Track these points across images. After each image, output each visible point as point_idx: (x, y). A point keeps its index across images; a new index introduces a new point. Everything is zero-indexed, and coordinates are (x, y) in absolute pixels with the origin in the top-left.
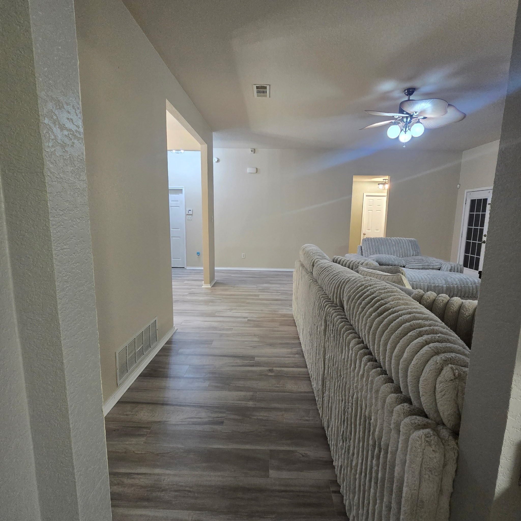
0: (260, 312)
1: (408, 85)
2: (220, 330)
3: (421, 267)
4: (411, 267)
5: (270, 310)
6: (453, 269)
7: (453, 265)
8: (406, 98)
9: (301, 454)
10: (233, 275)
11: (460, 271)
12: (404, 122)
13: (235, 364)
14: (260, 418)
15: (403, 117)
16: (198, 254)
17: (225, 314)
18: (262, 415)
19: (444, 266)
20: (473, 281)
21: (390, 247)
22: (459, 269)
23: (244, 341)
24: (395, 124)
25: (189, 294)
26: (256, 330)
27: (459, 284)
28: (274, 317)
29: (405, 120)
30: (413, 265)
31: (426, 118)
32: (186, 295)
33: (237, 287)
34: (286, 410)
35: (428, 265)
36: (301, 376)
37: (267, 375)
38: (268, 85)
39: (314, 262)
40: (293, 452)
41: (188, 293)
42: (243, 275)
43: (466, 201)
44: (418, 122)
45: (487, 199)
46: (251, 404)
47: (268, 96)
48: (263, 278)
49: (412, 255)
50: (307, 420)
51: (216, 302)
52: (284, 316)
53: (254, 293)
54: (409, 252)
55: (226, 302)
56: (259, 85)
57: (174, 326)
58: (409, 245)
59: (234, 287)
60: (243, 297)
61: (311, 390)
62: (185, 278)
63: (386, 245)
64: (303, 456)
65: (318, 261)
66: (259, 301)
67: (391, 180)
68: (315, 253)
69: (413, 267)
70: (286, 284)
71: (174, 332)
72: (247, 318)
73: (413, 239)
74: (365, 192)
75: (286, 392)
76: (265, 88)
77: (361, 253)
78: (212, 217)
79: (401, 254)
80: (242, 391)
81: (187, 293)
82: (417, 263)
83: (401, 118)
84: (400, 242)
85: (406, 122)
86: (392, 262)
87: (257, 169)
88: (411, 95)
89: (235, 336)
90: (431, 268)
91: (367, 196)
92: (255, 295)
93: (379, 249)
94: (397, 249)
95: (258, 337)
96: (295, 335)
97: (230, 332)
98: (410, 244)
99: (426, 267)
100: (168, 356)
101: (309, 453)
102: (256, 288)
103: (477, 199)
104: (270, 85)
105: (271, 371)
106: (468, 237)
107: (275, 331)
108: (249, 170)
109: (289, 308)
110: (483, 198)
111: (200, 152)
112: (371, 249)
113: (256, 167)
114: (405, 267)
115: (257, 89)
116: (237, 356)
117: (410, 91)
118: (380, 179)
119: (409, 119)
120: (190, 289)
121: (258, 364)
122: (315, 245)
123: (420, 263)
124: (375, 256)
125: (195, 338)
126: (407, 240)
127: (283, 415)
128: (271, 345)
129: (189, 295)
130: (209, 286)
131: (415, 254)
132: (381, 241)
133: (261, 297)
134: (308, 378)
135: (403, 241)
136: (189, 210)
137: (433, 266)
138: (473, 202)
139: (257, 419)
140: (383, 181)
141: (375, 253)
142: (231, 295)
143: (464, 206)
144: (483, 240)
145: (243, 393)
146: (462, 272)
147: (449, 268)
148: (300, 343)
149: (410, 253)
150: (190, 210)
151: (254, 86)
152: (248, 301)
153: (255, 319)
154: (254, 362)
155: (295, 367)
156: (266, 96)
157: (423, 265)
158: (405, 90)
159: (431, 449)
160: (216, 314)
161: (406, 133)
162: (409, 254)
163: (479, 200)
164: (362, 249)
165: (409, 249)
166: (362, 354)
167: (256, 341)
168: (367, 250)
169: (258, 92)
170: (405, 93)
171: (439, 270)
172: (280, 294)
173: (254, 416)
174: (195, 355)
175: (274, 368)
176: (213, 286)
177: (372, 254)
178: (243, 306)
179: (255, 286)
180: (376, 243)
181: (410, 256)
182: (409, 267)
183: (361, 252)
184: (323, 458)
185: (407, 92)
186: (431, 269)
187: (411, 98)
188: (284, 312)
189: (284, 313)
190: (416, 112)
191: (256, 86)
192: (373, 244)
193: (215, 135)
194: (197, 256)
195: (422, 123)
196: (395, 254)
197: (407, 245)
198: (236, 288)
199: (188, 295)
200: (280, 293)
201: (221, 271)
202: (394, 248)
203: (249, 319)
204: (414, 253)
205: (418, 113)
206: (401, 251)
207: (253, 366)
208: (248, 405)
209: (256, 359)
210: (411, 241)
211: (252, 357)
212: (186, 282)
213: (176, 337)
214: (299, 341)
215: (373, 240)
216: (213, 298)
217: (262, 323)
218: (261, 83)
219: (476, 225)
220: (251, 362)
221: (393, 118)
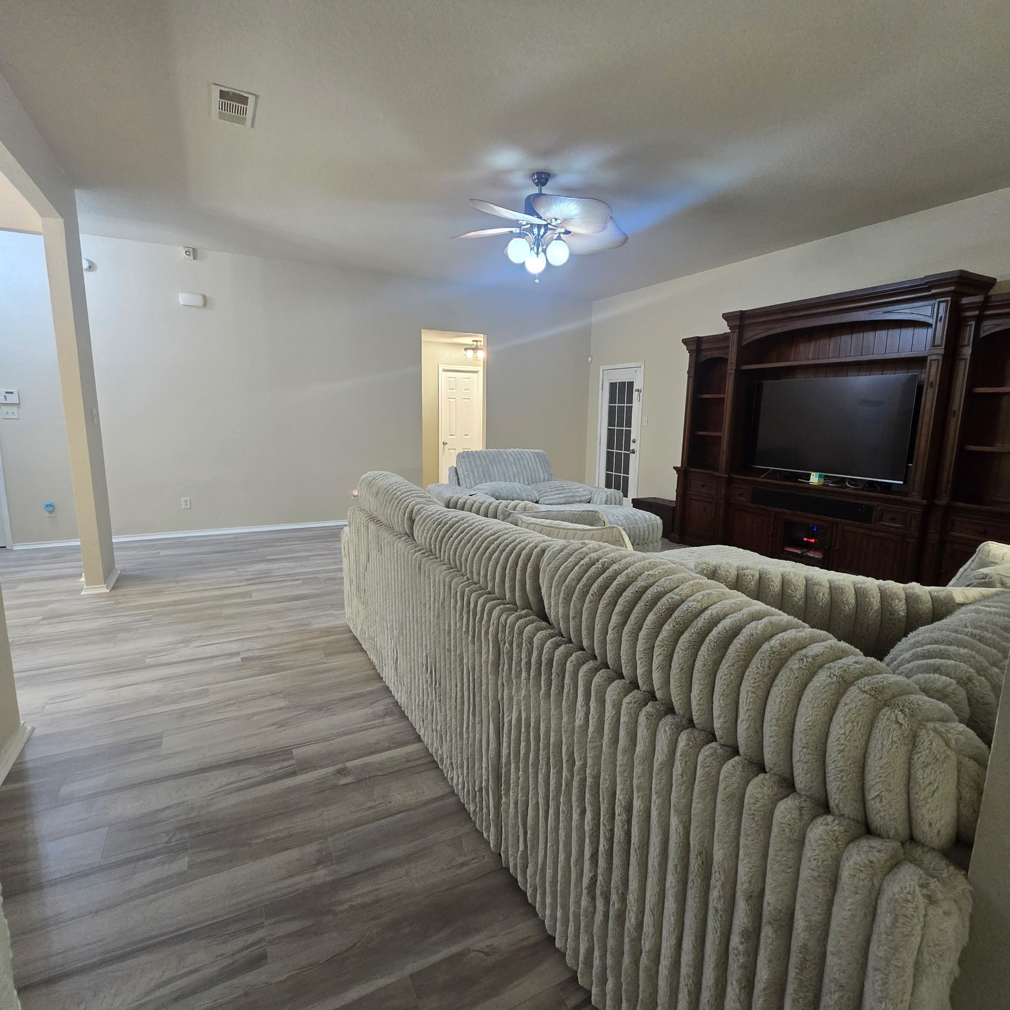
0: (267, 633)
1: (540, 165)
2: (173, 702)
3: (563, 501)
4: (549, 502)
5: (290, 624)
6: (609, 500)
7: (609, 493)
8: (535, 190)
9: (479, 951)
10: (163, 553)
11: (618, 502)
12: (534, 234)
13: (245, 782)
14: (359, 901)
15: (532, 225)
16: (51, 509)
17: (173, 655)
18: (363, 891)
19: (596, 495)
20: (643, 518)
21: (507, 467)
22: (618, 499)
23: (249, 717)
24: (520, 236)
25: (42, 620)
26: (269, 681)
27: (626, 525)
28: (306, 639)
29: (536, 230)
30: (551, 497)
31: (570, 232)
32: (37, 623)
33: (185, 580)
34: (409, 858)
35: (572, 496)
36: (414, 764)
37: (335, 787)
38: (254, 94)
39: (412, 511)
40: (462, 954)
41: (41, 617)
42: (191, 550)
43: (603, 385)
44: (559, 238)
45: (632, 383)
46: (322, 875)
47: (248, 123)
48: (247, 550)
49: (542, 480)
50: (462, 864)
51: (138, 629)
52: (328, 631)
53: (236, 590)
54: (537, 475)
55: (168, 624)
56: (228, 88)
57: (22, 722)
58: (536, 461)
59: (178, 582)
60: (211, 603)
61: (447, 790)
62: (17, 576)
63: (500, 463)
64: (487, 954)
65: (422, 508)
66: (253, 608)
67: (489, 343)
68: (407, 492)
69: (552, 502)
70: (306, 558)
71: (25, 739)
72: (237, 654)
73: (540, 451)
74: (441, 364)
75: (395, 814)
76: (244, 100)
77: (457, 482)
78: (94, 410)
79: (526, 478)
80: (288, 849)
81: (38, 618)
82: (557, 494)
83: (529, 226)
84: (521, 456)
85: (539, 235)
86: (518, 494)
87: (204, 297)
88: (543, 186)
89: (220, 708)
90: (577, 500)
91: (444, 371)
92: (242, 595)
93: (488, 470)
94: (519, 470)
95: (282, 696)
96: (367, 673)
97: (205, 701)
98: (538, 460)
99: (571, 500)
100: (24, 817)
101: (495, 942)
102: (237, 578)
103: (618, 381)
104: (257, 97)
105: (342, 772)
106: (610, 445)
107: (319, 673)
108: (182, 298)
109: (332, 611)
110: (627, 381)
111: (42, 237)
112: (476, 472)
113: (203, 293)
114: (539, 502)
115: (220, 98)
116: (245, 760)
117: (542, 178)
118: (468, 340)
119: (542, 231)
120: (45, 604)
121: (306, 765)
122: (393, 474)
123: (561, 493)
124: (487, 486)
125: (105, 741)
126: (531, 452)
127: (407, 874)
128: (322, 708)
129: (44, 622)
130: (105, 590)
131: (547, 478)
132: (490, 456)
133: (256, 597)
134: (432, 764)
135: (527, 455)
136: (7, 393)
137: (580, 497)
138: (613, 386)
139: (352, 907)
140: (472, 343)
141: (483, 480)
142: (175, 603)
143: (600, 394)
144: (631, 449)
145: (293, 854)
146: (621, 503)
147: (604, 499)
148: (387, 689)
149: (540, 476)
150: (12, 393)
151: (214, 87)
152: (226, 612)
153: (258, 654)
154: (294, 761)
155: (395, 748)
156: (242, 121)
157: (565, 497)
158: (533, 174)
159: (940, 911)
160: (148, 660)
161: (539, 255)
162: (538, 478)
163: (622, 384)
164: (457, 474)
165: (538, 470)
166: (652, 715)
167: (280, 709)
168: (468, 474)
169: (222, 107)
170: (533, 181)
171: (589, 502)
172: (300, 582)
173: (342, 903)
174: (121, 789)
175: (349, 764)
176: (113, 589)
177: (478, 481)
178: (218, 626)
179: (233, 572)
180: (483, 460)
181: (540, 482)
182: (546, 502)
183: (456, 478)
184: (526, 938)
185: (537, 179)
186: (577, 502)
187: (545, 190)
188: (324, 622)
189: (324, 625)
190: (556, 219)
191: (221, 91)
192: (478, 462)
193: (82, 198)
194: (47, 514)
195: (564, 241)
196: (517, 480)
197: (533, 461)
198: (184, 584)
199: (41, 622)
200: (298, 580)
201: (131, 545)
202: (515, 470)
203: (243, 655)
204: (546, 475)
205: (559, 221)
206: (525, 474)
207: (294, 773)
208: (318, 882)
209: (295, 752)
210: (538, 455)
211: (285, 752)
212: (22, 587)
213: (33, 755)
214: (383, 684)
215: (476, 455)
216: (125, 619)
217: (281, 659)
218: (235, 85)
219: (620, 424)
220: (286, 764)
221: (516, 223)
